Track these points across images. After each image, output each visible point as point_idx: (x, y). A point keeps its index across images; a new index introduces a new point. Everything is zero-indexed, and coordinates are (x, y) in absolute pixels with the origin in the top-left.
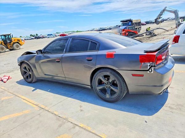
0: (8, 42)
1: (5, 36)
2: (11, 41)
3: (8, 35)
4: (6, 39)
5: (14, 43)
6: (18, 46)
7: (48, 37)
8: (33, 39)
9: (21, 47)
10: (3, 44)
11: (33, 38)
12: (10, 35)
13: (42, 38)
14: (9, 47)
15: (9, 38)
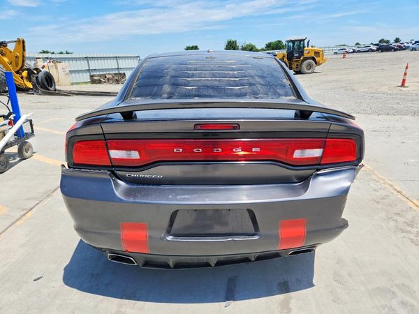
0: (296, 55)
1: (293, 42)
2: (302, 53)
3: (300, 41)
4: (294, 48)
5: (306, 59)
6: (310, 66)
7: (414, 49)
8: (373, 51)
9: (317, 69)
10: (285, 59)
11: (375, 48)
12: (304, 40)
13: (395, 50)
14: (293, 67)
15: (299, 47)
